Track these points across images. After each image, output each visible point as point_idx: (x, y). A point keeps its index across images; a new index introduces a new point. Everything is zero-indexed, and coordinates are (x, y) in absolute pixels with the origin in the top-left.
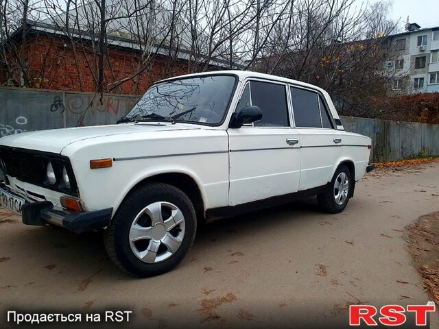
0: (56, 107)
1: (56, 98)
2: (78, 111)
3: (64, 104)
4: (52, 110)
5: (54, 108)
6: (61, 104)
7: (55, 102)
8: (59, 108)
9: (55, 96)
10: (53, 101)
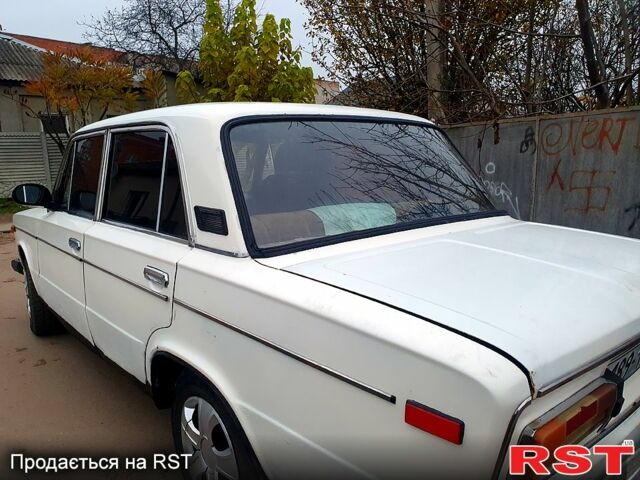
0: (527, 145)
1: (527, 130)
2: (553, 150)
3: (537, 140)
4: (521, 151)
5: (524, 148)
6: (533, 140)
7: (526, 137)
8: (530, 146)
9: (526, 127)
10: (524, 135)
